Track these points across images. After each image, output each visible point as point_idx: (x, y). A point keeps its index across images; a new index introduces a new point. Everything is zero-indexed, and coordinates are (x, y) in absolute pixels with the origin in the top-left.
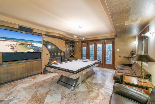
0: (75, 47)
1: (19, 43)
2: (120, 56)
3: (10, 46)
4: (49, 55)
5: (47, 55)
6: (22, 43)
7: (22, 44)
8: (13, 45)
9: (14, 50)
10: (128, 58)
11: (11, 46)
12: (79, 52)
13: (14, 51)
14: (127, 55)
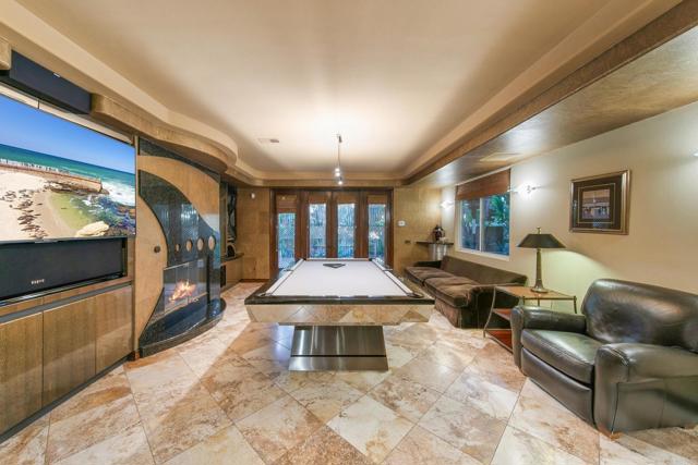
0: (238, 212)
1: (54, 185)
2: (407, 242)
3: (17, 202)
4: (164, 252)
5: (157, 250)
6: (65, 181)
7: (66, 190)
8: (32, 192)
9: (31, 228)
10: (426, 245)
11: (23, 200)
12: (262, 232)
13: (33, 233)
14: (423, 238)
